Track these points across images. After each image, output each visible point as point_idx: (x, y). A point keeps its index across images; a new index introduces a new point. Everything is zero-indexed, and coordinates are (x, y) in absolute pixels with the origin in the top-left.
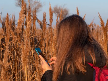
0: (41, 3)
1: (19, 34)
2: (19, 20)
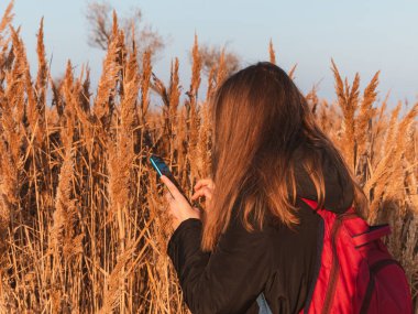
0: (161, 37)
1: (103, 119)
2: (104, 78)
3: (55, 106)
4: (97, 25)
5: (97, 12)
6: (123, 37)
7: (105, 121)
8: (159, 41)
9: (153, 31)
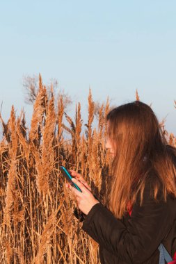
0: (70, 97)
1: (35, 141)
2: (34, 116)
3: (4, 137)
4: (30, 90)
5: (30, 82)
6: (45, 90)
7: (36, 142)
8: (69, 99)
9: (65, 93)
